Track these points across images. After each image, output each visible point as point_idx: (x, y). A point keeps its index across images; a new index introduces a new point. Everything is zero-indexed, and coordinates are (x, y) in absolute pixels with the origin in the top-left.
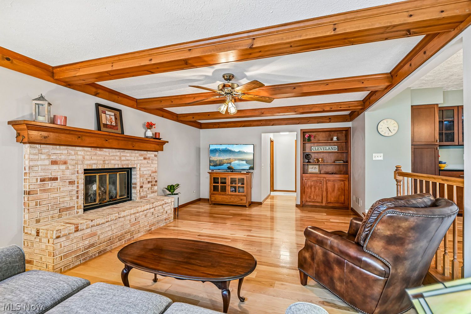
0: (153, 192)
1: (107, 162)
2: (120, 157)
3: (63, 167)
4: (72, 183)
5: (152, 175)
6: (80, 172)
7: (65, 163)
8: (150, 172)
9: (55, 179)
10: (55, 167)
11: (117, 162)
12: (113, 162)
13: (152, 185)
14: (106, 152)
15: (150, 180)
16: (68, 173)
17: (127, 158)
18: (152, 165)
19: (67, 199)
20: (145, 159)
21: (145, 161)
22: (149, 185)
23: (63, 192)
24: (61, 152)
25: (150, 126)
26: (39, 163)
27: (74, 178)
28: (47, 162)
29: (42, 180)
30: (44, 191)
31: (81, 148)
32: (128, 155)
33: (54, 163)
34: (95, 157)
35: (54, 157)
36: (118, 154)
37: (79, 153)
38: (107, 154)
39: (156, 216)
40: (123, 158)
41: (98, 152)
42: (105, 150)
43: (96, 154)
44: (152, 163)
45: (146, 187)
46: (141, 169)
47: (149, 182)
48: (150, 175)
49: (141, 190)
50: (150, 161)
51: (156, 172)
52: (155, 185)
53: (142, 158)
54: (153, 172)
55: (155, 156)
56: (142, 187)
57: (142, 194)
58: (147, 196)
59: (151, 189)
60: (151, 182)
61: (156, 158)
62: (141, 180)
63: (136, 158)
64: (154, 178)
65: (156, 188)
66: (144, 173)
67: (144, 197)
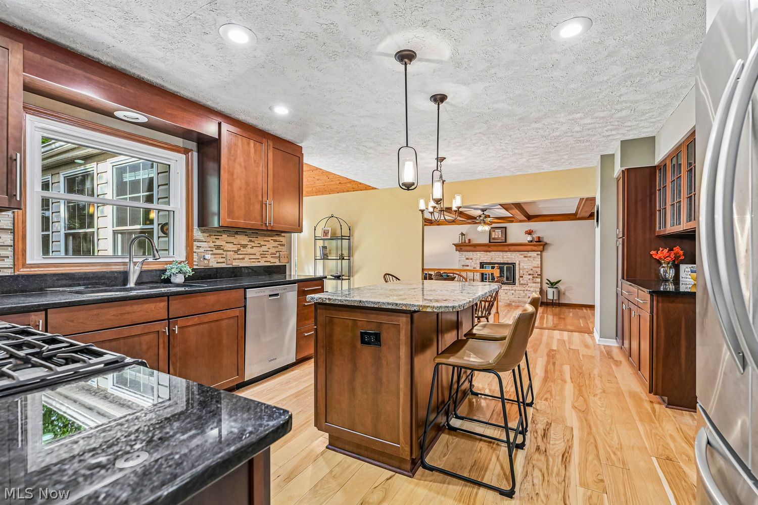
0: (534, 283)
2: (503, 257)
3: (471, 261)
4: (475, 268)
5: (534, 269)
6: (478, 263)
7: (472, 259)
8: (531, 267)
9: (468, 266)
10: (468, 261)
11: (500, 259)
12: (497, 259)
13: (533, 277)
14: (493, 253)
15: (531, 272)
16: (473, 263)
18: (534, 262)
20: (525, 257)
21: (526, 259)
22: (531, 277)
24: (470, 254)
25: (530, 233)
26: (462, 259)
27: (476, 266)
28: (465, 259)
29: (463, 266)
31: (480, 252)
32: (510, 255)
33: (467, 259)
34: (486, 256)
35: (467, 257)
36: (502, 254)
37: (478, 255)
39: (517, 296)
40: (506, 257)
41: (488, 253)
43: (487, 255)
44: (534, 260)
45: (527, 277)
46: (521, 264)
47: (529, 274)
48: (532, 270)
49: (521, 279)
50: (532, 259)
51: (538, 267)
52: (537, 277)
53: (522, 256)
54: (535, 267)
55: (538, 255)
56: (522, 277)
57: (522, 282)
58: (528, 285)
59: (533, 280)
60: (533, 274)
61: (539, 257)
62: (521, 272)
63: (516, 257)
64: (537, 272)
65: (539, 280)
66: (525, 267)
67: (525, 284)
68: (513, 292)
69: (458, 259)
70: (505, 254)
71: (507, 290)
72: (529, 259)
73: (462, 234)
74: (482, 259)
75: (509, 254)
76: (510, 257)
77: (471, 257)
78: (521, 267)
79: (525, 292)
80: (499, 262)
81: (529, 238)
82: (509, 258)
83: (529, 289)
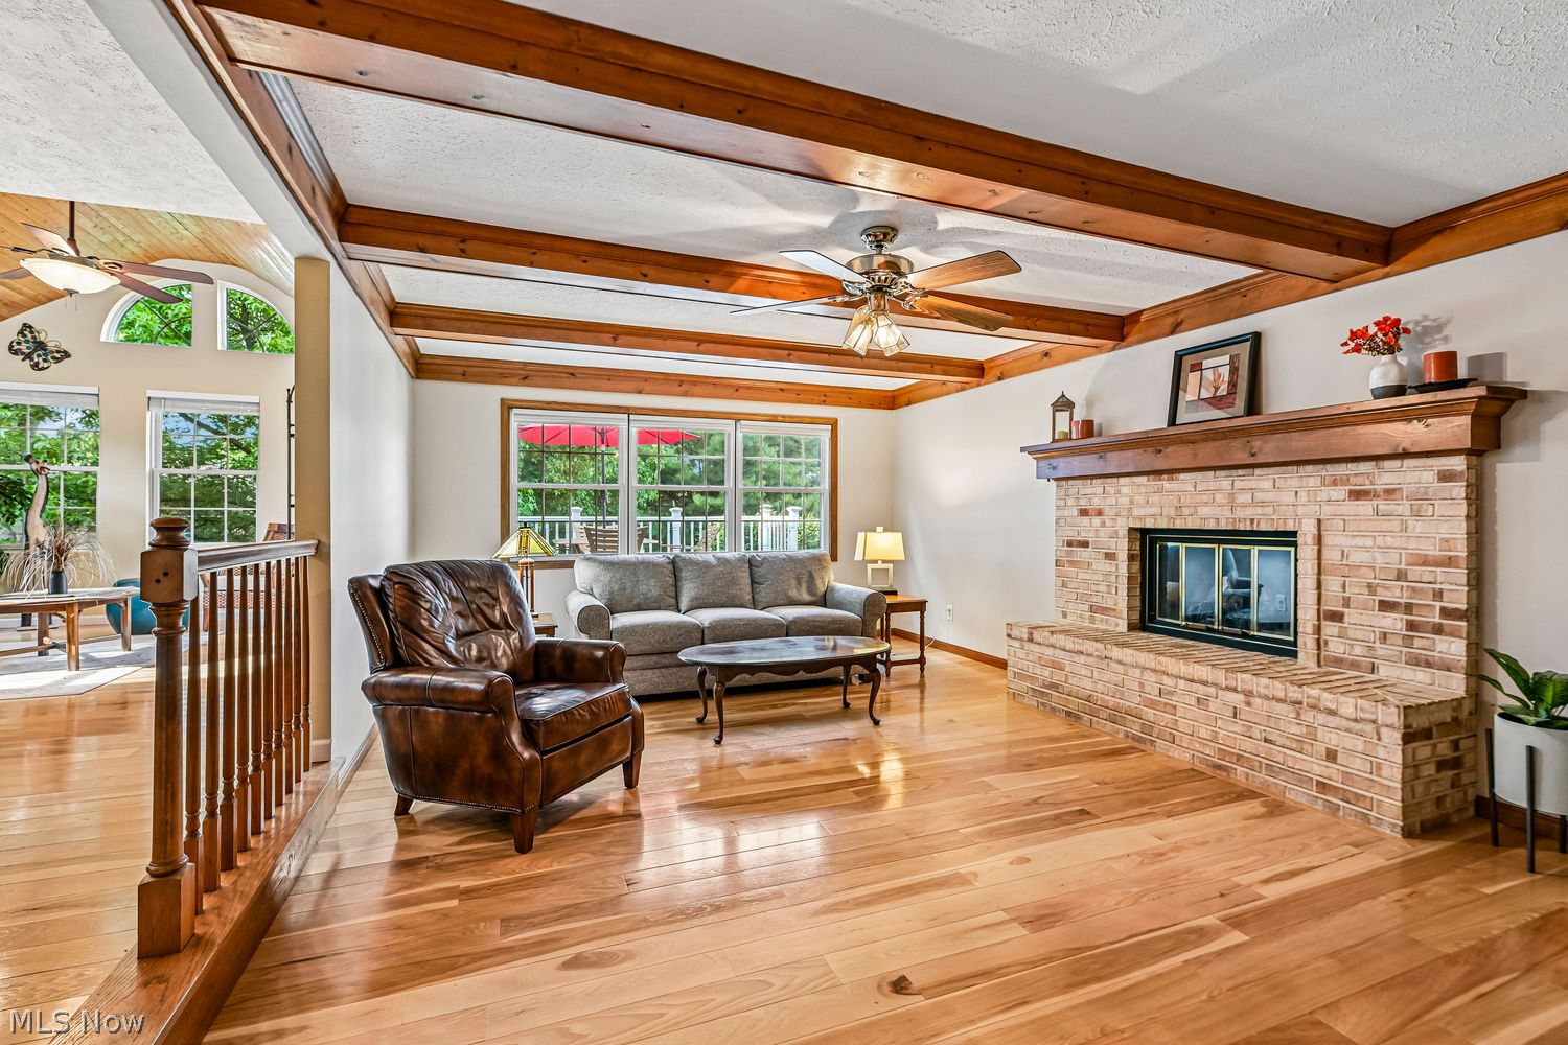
0: (1416, 662)
1: (1186, 511)
2: (1232, 495)
3: (1097, 521)
4: (1110, 556)
5: (1415, 572)
6: (1120, 534)
7: (1100, 513)
8: (1394, 560)
9: (1085, 544)
10: (1085, 520)
11: (1217, 512)
13: (1412, 626)
14: (1187, 481)
15: (1395, 593)
16: (1103, 532)
17: (1259, 496)
18: (1417, 527)
19: (1103, 588)
20: (1357, 495)
21: (1365, 507)
22: (1394, 622)
23: (1095, 572)
24: (1094, 492)
25: (1388, 336)
26: (1066, 513)
27: (1112, 546)
28: (1075, 512)
29: (1070, 544)
30: (1072, 563)
31: (1127, 479)
32: (1267, 484)
33: (1084, 513)
34: (1155, 498)
35: (1083, 502)
36: (1226, 484)
37: (1125, 490)
38: (1190, 488)
40: (1246, 498)
41: (1166, 484)
42: (1182, 476)
43: (1160, 490)
44: (1417, 514)
45: (1365, 621)
46: (1327, 540)
47: (1386, 606)
48: (1401, 576)
49: (1330, 629)
50: (1404, 508)
51: (1450, 562)
52: (1438, 630)
53: (1340, 493)
54: (1425, 562)
55: (1446, 477)
56: (1337, 617)
57: (1336, 648)
58: (1373, 669)
59: (1408, 641)
60: (1409, 608)
61: (1459, 490)
62: (1332, 585)
63: (1303, 495)
64: (1438, 595)
65: (1455, 648)
66: (1356, 558)
67: (1354, 665)
68: (1237, 699)
69: (1052, 515)
70: (1243, 481)
71: (1205, 683)
72: (1383, 506)
73: (1063, 404)
74: (1136, 512)
75: (1263, 480)
76: (1271, 496)
77: (1096, 502)
78: (1331, 556)
79: (1308, 716)
80: (1212, 525)
81: (1381, 371)
82: (1263, 504)
83: (1328, 700)
